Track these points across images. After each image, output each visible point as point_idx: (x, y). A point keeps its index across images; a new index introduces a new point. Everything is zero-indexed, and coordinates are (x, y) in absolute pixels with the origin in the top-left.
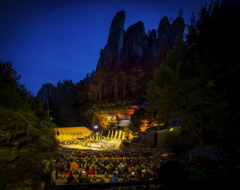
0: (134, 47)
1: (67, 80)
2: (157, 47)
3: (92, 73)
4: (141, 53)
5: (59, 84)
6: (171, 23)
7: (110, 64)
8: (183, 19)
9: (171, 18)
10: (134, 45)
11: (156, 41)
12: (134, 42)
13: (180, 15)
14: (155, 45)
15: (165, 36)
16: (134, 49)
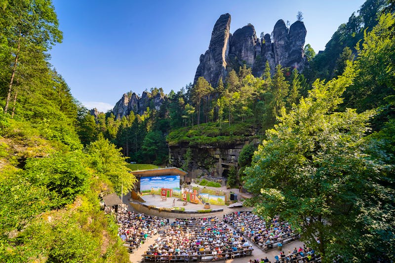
0: (243, 53)
1: (155, 89)
2: (273, 54)
3: (188, 85)
4: (253, 60)
5: (145, 94)
6: (288, 27)
7: (212, 75)
8: (303, 22)
9: (288, 22)
10: (243, 51)
11: (271, 48)
12: (243, 48)
13: (299, 18)
14: (270, 52)
15: (282, 42)
16: (243, 56)
